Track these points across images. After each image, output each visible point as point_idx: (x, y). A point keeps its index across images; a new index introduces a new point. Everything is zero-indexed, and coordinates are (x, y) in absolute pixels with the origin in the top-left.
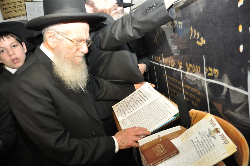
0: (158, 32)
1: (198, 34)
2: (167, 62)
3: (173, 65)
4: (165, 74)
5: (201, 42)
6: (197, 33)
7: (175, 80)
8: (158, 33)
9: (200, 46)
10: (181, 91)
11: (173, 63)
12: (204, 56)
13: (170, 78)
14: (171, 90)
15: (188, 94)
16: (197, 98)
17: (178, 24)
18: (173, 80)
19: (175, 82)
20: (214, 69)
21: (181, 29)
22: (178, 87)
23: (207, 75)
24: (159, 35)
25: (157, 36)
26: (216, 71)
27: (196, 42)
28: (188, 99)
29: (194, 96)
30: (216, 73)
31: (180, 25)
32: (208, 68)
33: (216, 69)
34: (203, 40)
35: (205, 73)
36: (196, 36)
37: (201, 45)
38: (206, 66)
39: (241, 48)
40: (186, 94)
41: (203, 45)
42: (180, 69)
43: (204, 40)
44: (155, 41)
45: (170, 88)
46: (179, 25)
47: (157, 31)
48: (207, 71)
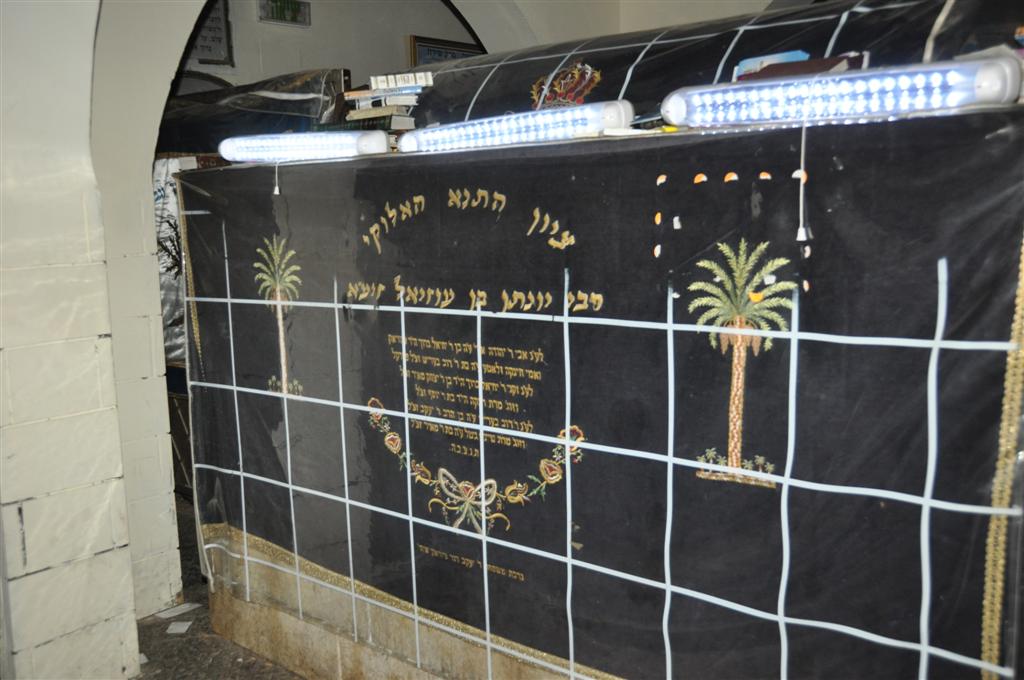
0: (392, 213)
1: (556, 225)
2: (419, 296)
3: (447, 302)
4: (400, 334)
5: (563, 241)
6: (552, 222)
7: (443, 343)
8: (390, 215)
9: (557, 249)
10: (467, 368)
11: (447, 296)
12: (566, 270)
13: (419, 343)
14: (419, 378)
15: (497, 370)
16: (531, 371)
17: (492, 200)
18: (432, 345)
19: (444, 348)
20: (593, 294)
21: (500, 210)
22: (456, 361)
23: (570, 310)
24: (394, 221)
25: (382, 226)
26: (598, 299)
27: (547, 241)
28: (494, 384)
29: (521, 370)
30: (597, 301)
31: (500, 203)
32: (575, 294)
33: (596, 293)
34: (569, 236)
35: (567, 306)
36: (550, 228)
37: (563, 248)
38: (569, 290)
39: (657, 251)
40: (490, 371)
41: (568, 247)
42: (475, 309)
43: (572, 237)
44: (366, 239)
45: (412, 374)
46: (496, 202)
47: (387, 208)
48: (573, 299)
